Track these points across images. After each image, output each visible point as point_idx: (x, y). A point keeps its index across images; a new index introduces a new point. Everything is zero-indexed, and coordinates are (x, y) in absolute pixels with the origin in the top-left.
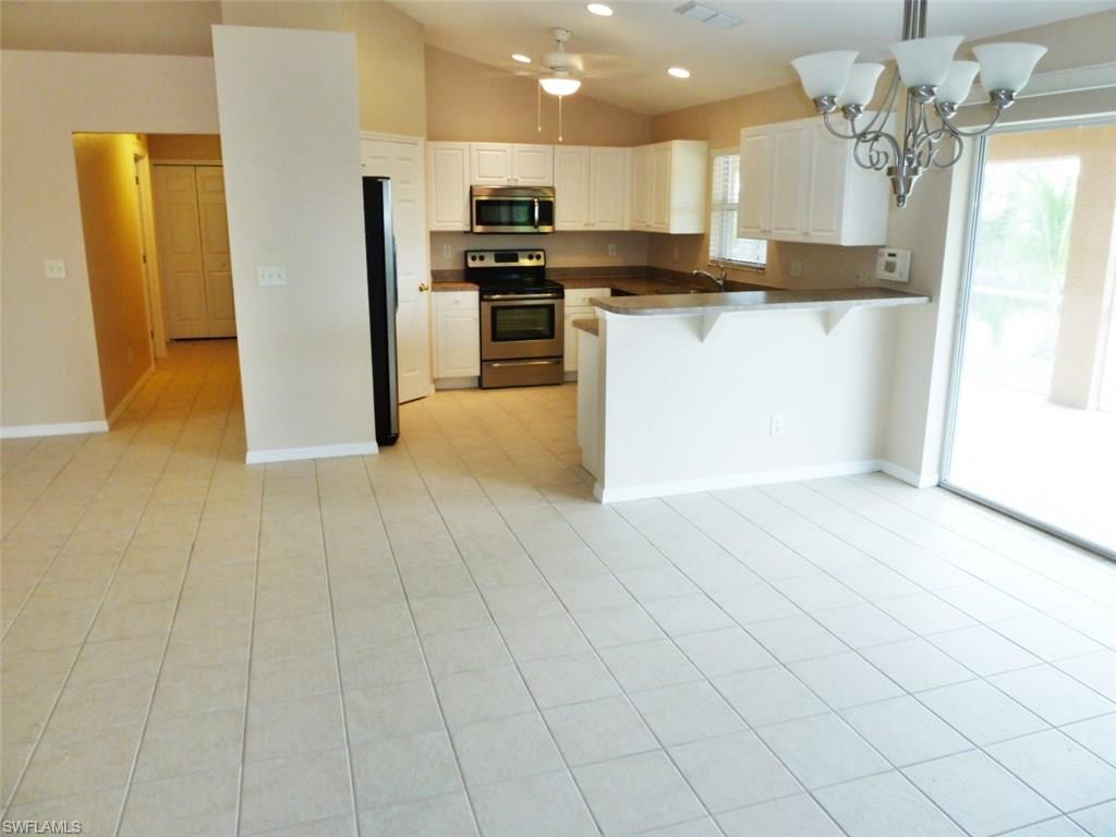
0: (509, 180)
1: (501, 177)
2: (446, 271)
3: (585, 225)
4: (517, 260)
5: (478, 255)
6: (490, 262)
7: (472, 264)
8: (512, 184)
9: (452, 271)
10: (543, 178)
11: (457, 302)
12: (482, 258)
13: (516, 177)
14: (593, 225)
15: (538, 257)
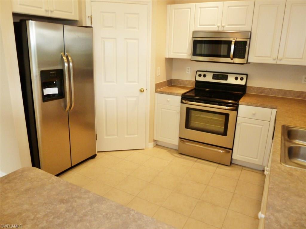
0: (218, 27)
1: (214, 25)
2: (187, 81)
3: (274, 60)
4: (226, 79)
5: (202, 73)
6: (209, 78)
7: (199, 79)
8: (220, 29)
9: (190, 81)
10: (245, 25)
11: (168, 101)
12: (205, 76)
13: (223, 25)
14: (280, 60)
15: (242, 79)
